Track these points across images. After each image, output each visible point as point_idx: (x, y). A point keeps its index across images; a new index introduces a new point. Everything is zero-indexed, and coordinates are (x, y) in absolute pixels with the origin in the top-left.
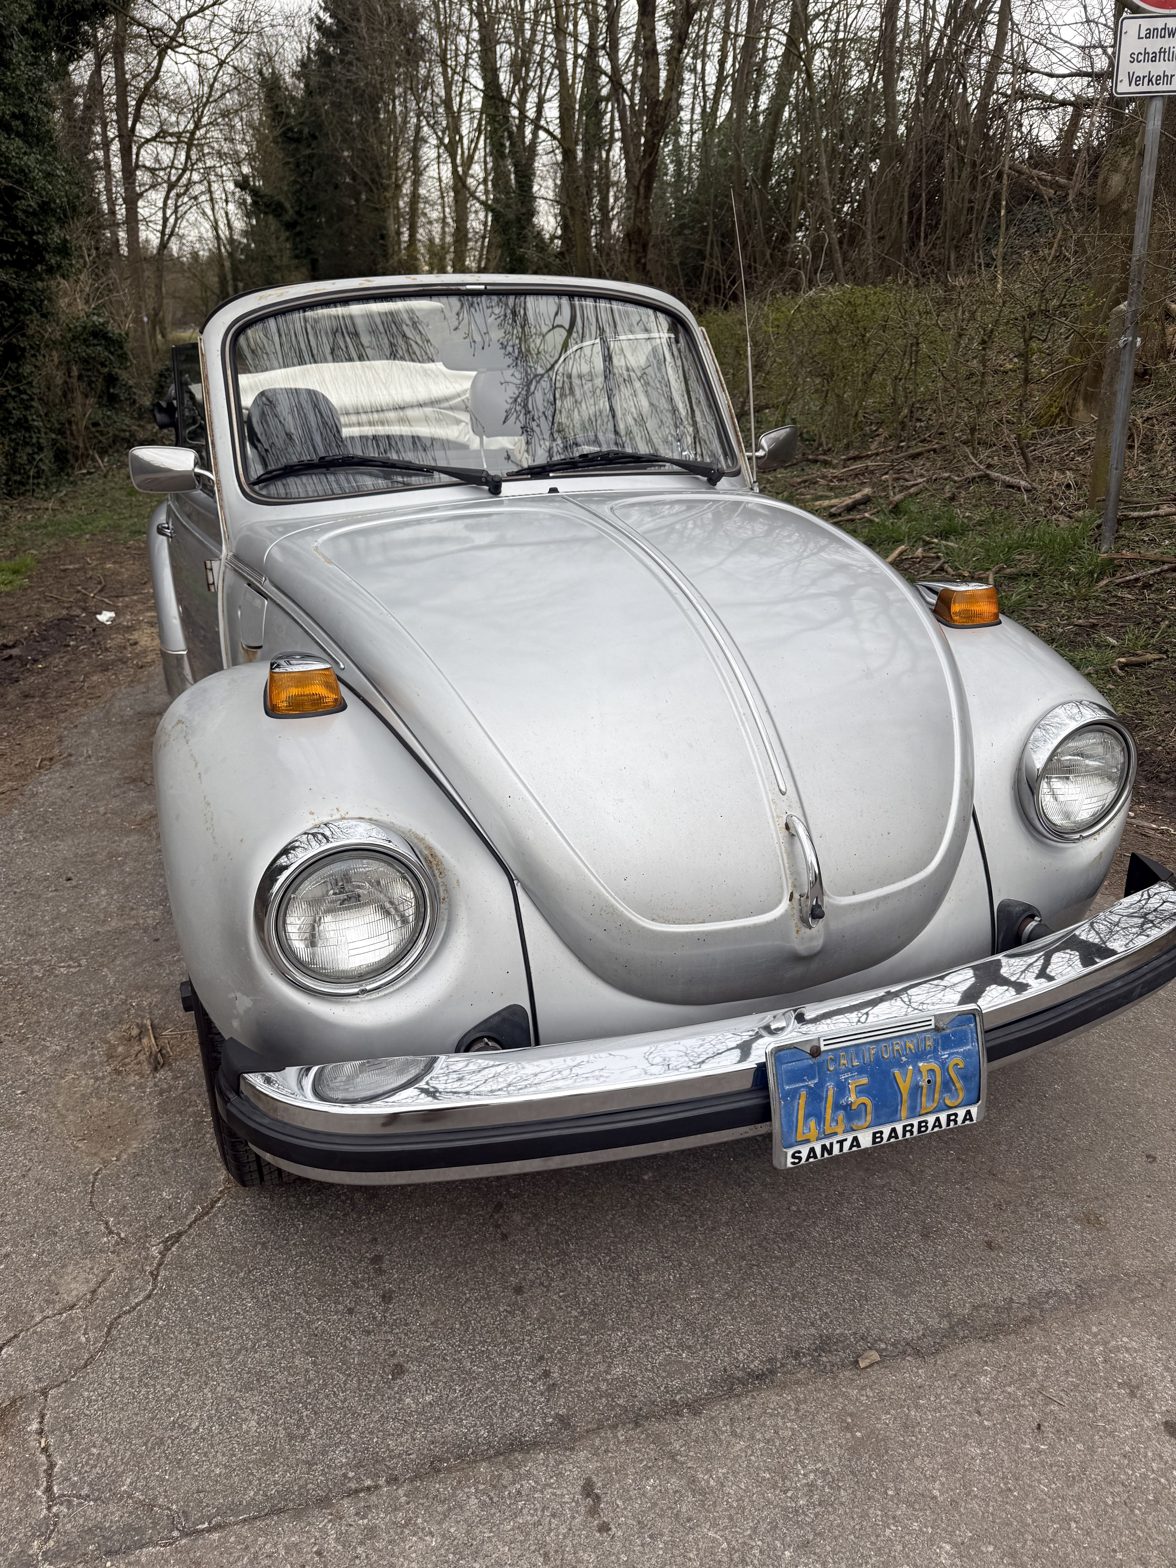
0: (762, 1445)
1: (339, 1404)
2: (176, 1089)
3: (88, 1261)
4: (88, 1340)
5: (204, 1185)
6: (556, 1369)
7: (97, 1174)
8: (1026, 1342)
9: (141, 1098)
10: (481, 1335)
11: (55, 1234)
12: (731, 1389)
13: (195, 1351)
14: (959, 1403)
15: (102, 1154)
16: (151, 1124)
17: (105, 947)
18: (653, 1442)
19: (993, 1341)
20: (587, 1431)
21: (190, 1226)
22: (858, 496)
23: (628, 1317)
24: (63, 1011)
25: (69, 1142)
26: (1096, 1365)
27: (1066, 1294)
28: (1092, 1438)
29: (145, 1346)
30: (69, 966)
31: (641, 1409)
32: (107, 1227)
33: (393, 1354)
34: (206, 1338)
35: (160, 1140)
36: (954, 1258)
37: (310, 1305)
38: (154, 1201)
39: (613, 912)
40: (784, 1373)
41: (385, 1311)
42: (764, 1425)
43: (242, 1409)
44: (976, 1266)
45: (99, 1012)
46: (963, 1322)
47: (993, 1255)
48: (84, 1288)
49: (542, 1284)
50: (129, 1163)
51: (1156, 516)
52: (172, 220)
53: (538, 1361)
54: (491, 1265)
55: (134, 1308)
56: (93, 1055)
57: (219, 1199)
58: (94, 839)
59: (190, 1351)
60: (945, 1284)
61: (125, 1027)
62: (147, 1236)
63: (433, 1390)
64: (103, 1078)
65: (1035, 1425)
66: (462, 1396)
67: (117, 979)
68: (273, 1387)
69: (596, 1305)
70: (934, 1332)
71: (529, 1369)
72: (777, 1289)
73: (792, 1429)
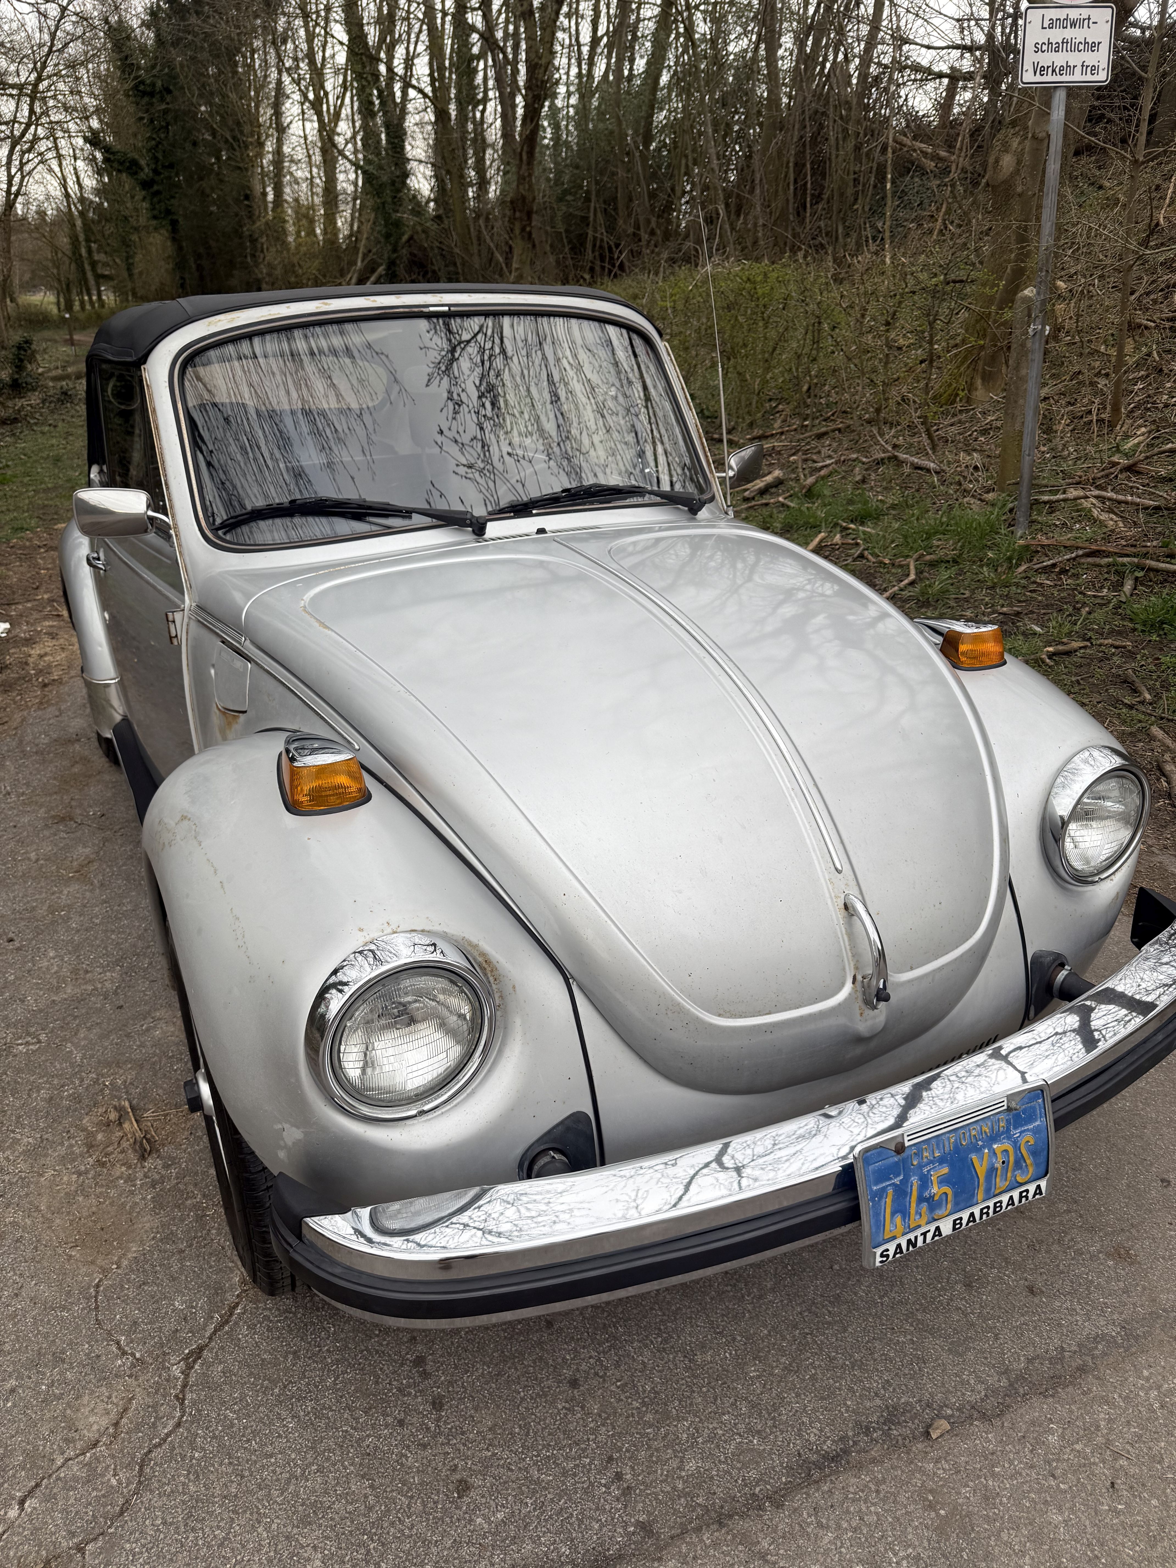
0: (850, 1534)
1: (407, 1532)
2: (169, 1180)
3: (104, 1388)
4: (120, 1482)
5: (218, 1290)
6: (628, 1470)
7: (98, 1286)
8: (1084, 1393)
9: (132, 1193)
10: (543, 1439)
11: (63, 1361)
12: (809, 1475)
13: (240, 1484)
14: (1032, 1467)
15: (99, 1262)
16: (148, 1222)
17: (64, 1019)
18: (741, 1543)
19: (1053, 1396)
20: (672, 1538)
21: (210, 1338)
22: (769, 479)
23: (691, 1404)
24: (29, 1096)
25: (60, 1251)
26: (1154, 1411)
27: (1113, 1337)
28: (1164, 1492)
29: (184, 1484)
30: (28, 1044)
31: (722, 1507)
32: (119, 1347)
33: (454, 1469)
34: (250, 1469)
35: (161, 1241)
36: (1000, 1308)
37: (356, 1419)
38: (166, 1313)
39: (679, 1010)
40: (859, 1452)
41: (438, 1420)
42: (848, 1512)
43: (302, 1547)
44: (1023, 1315)
45: (70, 1095)
46: (1020, 1378)
47: (1036, 1300)
48: (104, 1422)
49: (596, 1374)
50: (132, 1271)
51: (1065, 500)
52: (17, 179)
53: (608, 1462)
54: (541, 1359)
55: (165, 1440)
56: (71, 1146)
57: (237, 1304)
58: (30, 891)
59: (234, 1485)
60: (996, 1337)
61: (101, 1110)
62: (164, 1354)
63: (503, 1506)
64: (87, 1172)
65: (1108, 1484)
66: (535, 1509)
67: (84, 1054)
68: (332, 1519)
69: (656, 1393)
70: (995, 1392)
71: (599, 1473)
72: (835, 1358)
73: (877, 1514)
